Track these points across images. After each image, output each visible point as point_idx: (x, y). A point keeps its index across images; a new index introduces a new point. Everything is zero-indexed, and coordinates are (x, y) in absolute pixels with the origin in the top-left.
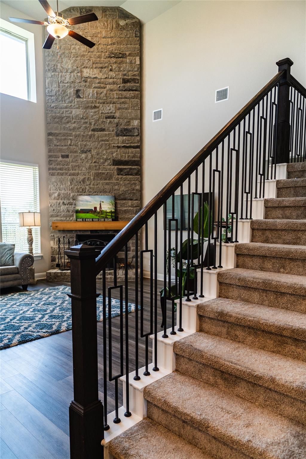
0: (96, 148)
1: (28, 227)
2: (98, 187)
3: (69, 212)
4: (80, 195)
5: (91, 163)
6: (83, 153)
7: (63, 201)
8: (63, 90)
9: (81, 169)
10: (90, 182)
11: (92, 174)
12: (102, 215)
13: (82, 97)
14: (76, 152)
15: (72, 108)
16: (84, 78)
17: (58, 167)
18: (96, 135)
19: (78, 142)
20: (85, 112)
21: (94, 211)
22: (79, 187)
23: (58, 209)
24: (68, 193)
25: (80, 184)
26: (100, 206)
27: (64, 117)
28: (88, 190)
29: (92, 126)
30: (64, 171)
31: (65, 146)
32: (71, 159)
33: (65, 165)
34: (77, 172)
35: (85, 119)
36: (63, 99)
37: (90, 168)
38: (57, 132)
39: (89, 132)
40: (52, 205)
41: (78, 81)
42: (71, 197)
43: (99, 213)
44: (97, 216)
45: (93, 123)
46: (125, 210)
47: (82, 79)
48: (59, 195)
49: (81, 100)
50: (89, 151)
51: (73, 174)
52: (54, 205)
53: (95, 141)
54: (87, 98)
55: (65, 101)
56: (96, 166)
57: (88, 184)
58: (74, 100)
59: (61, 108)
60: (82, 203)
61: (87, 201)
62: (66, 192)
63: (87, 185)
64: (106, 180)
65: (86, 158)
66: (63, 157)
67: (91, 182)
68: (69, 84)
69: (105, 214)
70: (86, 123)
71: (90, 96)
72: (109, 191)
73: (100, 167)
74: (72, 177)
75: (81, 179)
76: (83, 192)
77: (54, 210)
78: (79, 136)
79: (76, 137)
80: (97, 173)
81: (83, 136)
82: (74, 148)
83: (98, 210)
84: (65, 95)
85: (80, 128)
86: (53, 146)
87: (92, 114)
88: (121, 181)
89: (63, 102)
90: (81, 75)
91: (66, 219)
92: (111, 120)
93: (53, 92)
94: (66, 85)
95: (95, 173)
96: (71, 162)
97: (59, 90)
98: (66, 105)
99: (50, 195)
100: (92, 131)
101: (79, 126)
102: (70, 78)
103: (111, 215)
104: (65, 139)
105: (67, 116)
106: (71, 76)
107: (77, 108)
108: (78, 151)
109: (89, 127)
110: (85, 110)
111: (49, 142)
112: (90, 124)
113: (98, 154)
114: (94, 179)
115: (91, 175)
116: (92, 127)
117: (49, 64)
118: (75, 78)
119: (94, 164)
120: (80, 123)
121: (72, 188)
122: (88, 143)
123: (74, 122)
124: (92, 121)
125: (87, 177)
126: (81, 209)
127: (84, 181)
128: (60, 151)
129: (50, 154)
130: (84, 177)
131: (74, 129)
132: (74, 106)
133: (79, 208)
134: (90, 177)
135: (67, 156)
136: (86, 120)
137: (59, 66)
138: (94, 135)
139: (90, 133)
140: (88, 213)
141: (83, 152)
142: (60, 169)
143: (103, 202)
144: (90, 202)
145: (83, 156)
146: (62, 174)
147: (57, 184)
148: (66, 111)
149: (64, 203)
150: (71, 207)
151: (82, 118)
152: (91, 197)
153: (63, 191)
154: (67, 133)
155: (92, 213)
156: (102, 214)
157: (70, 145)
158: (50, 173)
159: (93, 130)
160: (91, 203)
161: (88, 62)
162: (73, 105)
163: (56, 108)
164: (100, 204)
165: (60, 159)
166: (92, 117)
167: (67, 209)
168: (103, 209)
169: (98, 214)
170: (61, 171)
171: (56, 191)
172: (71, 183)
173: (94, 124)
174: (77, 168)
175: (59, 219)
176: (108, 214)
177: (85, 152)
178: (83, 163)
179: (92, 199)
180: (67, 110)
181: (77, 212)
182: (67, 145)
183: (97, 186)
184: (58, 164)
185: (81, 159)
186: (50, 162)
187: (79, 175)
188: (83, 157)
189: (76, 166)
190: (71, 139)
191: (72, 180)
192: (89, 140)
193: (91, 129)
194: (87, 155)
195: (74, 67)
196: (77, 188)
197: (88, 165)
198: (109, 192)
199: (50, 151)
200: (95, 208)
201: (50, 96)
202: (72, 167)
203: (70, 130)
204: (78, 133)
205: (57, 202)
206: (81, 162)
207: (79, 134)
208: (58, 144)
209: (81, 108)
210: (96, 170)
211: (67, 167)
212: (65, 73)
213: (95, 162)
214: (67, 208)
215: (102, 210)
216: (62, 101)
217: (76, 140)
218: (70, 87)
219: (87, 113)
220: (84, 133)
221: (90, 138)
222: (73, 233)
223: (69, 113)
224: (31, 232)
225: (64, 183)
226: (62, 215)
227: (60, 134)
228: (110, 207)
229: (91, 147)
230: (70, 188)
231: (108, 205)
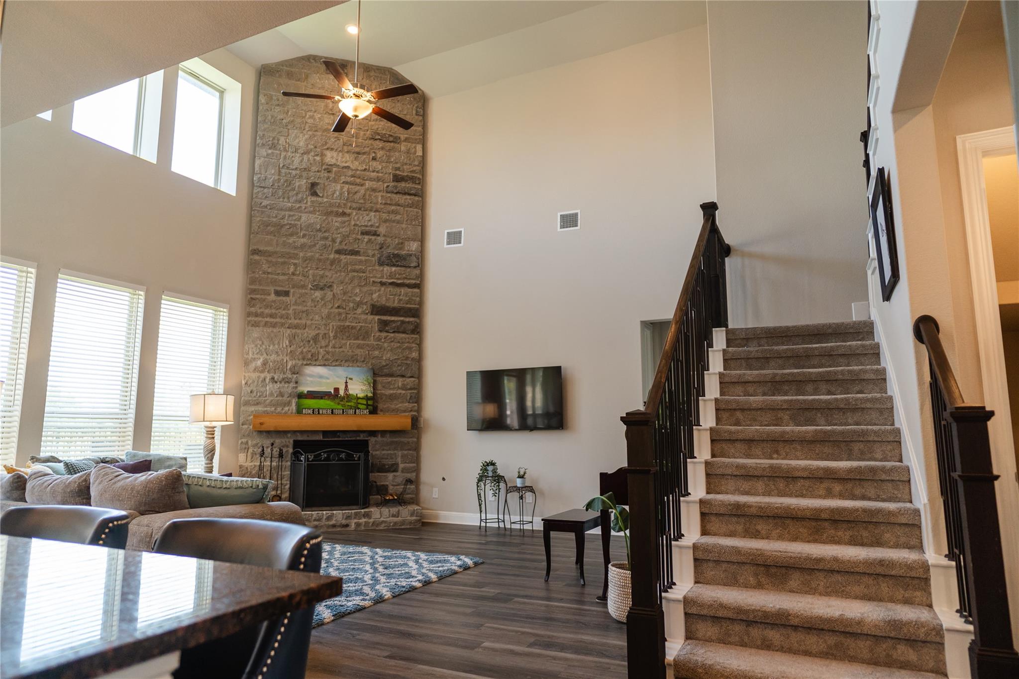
0: (342, 283)
1: (208, 424)
2: (343, 351)
3: (283, 396)
4: (307, 365)
5: (332, 307)
6: (316, 290)
7: (272, 374)
8: (286, 181)
9: (311, 318)
10: (327, 341)
11: (331, 327)
12: (349, 404)
13: (321, 195)
14: (303, 287)
15: (301, 212)
16: (327, 165)
17: (267, 311)
18: (343, 261)
19: (309, 270)
20: (324, 220)
21: (334, 395)
22: (305, 350)
23: (262, 389)
24: (283, 360)
25: (308, 344)
26: (346, 386)
27: (285, 225)
28: (323, 357)
29: (337, 244)
30: (278, 320)
31: (284, 274)
32: (294, 299)
33: (280, 308)
34: (303, 322)
35: (325, 232)
36: (286, 195)
37: (328, 316)
38: (269, 248)
39: (330, 254)
40: (249, 383)
41: (314, 168)
42: (288, 367)
43: (342, 399)
44: (339, 404)
45: (338, 240)
46: (391, 395)
47: (322, 166)
48: (265, 364)
49: (320, 199)
50: (328, 287)
51: (296, 327)
52: (254, 382)
53: (340, 271)
54: (330, 197)
55: (288, 198)
56: (340, 314)
57: (323, 345)
58: (306, 198)
59: (281, 210)
60: (311, 379)
61: (321, 377)
62: (279, 359)
63: (321, 348)
64: (357, 339)
65: (322, 299)
66: (277, 293)
67: (329, 342)
68: (298, 172)
69: (355, 401)
70: (326, 238)
71: (335, 195)
72: (363, 359)
73: (348, 315)
74: (294, 331)
75: (310, 336)
76: (313, 360)
77: (251, 392)
78: (311, 259)
79: (306, 260)
80: (341, 326)
81: (320, 260)
82: (301, 280)
83: (342, 393)
84: (289, 188)
85: (315, 245)
86: (260, 273)
87: (337, 224)
88: (385, 342)
89: (286, 200)
90: (322, 160)
91: (275, 409)
92: (371, 237)
93: (267, 180)
94: (294, 172)
95: (339, 327)
96: (293, 305)
97: (279, 180)
98: (290, 205)
99: (246, 363)
100: (335, 253)
101: (313, 243)
102: (301, 161)
103: (365, 403)
104: (284, 263)
105: (290, 224)
106: (303, 159)
107: (310, 212)
108: (308, 286)
109: (331, 247)
110: (325, 217)
111: (251, 266)
112: (334, 241)
113: (345, 293)
114: (335, 337)
115: (329, 330)
116: (337, 246)
117: (264, 135)
118: (311, 164)
119: (337, 311)
120: (314, 238)
121: (291, 352)
122: (327, 273)
123: (304, 236)
124: (336, 236)
125: (322, 332)
126: (308, 391)
127: (315, 339)
128: (274, 282)
129: (253, 287)
130: (317, 332)
131: (303, 246)
132: (305, 208)
133: (305, 389)
134: (328, 333)
135: (287, 294)
136: (326, 234)
137: (282, 140)
138: (340, 261)
139: (332, 256)
140: (322, 398)
141: (317, 287)
142: (271, 316)
143: (351, 379)
144: (328, 378)
145: (318, 294)
146: (274, 325)
147: (263, 343)
148: (290, 216)
149: (273, 378)
150: (288, 387)
151: (320, 230)
152: (329, 370)
153: (273, 357)
154: (288, 253)
155: (329, 399)
156: (348, 401)
157: (293, 274)
158: (249, 322)
159: (338, 252)
160: (328, 381)
161: (336, 141)
162: (303, 206)
163: (270, 209)
164: (346, 383)
165: (273, 297)
166: (337, 229)
167: (280, 391)
168: (351, 392)
169: (342, 401)
170: (272, 320)
171: (259, 356)
172: (290, 342)
173: (341, 242)
174: (304, 315)
175: (260, 409)
176: (360, 401)
177: (322, 289)
178: (315, 307)
179: (331, 373)
180: (292, 213)
181: (301, 396)
182: (289, 274)
183: (341, 350)
184: (267, 307)
185: (312, 300)
186: (251, 302)
187: (307, 329)
188: (316, 297)
189: (303, 312)
190: (295, 264)
191: (293, 337)
192: (330, 267)
193: (334, 250)
194: (325, 294)
195: (309, 145)
196: (302, 352)
197: (325, 311)
198: (363, 361)
199: (252, 281)
200: (337, 390)
201: (261, 187)
202: (295, 313)
203: (296, 248)
204: (309, 254)
205: (259, 377)
206: (313, 305)
207: (312, 256)
208: (270, 270)
209: (317, 213)
210: (339, 320)
211: (284, 312)
212: (293, 152)
213: (339, 307)
214: (279, 388)
215: (350, 394)
216: (284, 198)
217: (304, 265)
218: (301, 177)
219: (328, 223)
220: (321, 255)
221: (332, 265)
222: (288, 438)
223: (294, 218)
224: (213, 434)
225: (276, 342)
226: (268, 401)
227: (276, 253)
228: (364, 388)
229: (331, 280)
230: (289, 352)
231: (361, 384)
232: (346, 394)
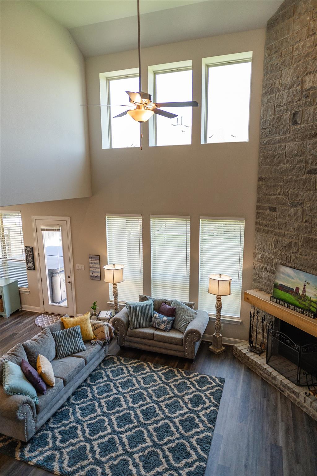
0: (310, 200)
2: (307, 259)
3: (271, 282)
4: (283, 265)
5: (301, 222)
6: (292, 206)
7: (266, 266)
8: (278, 117)
9: (287, 229)
10: (297, 249)
11: (300, 238)
12: (304, 303)
13: (299, 122)
14: (284, 204)
15: (286, 142)
16: (306, 91)
17: (264, 222)
18: (312, 180)
19: (289, 190)
20: (301, 145)
21: (295, 292)
22: (283, 253)
23: (261, 274)
24: (271, 257)
25: (285, 249)
26: (304, 288)
27: (276, 155)
28: (293, 261)
29: (309, 165)
30: (269, 229)
31: (274, 195)
32: (278, 214)
33: (271, 220)
34: (283, 231)
35: (301, 155)
36: (278, 130)
37: (298, 229)
38: (267, 176)
39: (304, 175)
40: (256, 268)
41: (297, 99)
42: (274, 263)
43: (300, 297)
44: (297, 300)
45: (310, 162)
47: (302, 93)
48: (262, 258)
49: (298, 127)
50: (300, 205)
51: (279, 235)
52: (257, 268)
53: (310, 190)
54: (306, 122)
55: (279, 132)
56: (306, 228)
57: (294, 251)
58: (290, 128)
59: (274, 143)
60: (283, 276)
61: (289, 276)
62: (269, 256)
63: (293, 253)
65: (294, 215)
66: (271, 209)
67: (298, 250)
68: (285, 107)
69: (309, 302)
70: (301, 161)
71: (310, 119)
73: (313, 229)
74: (278, 238)
75: (286, 243)
76: (288, 262)
77: (256, 274)
78: (290, 181)
79: (287, 183)
80: (307, 237)
81: (296, 181)
82: (284, 199)
83: (301, 292)
84: (279, 124)
85: (293, 169)
86: (262, 194)
87: (309, 147)
89: (277, 135)
90: (302, 88)
91: (267, 289)
93: (267, 122)
94: (282, 108)
95: (305, 238)
96: (278, 218)
97: (273, 118)
98: (279, 138)
99: (255, 256)
100: (307, 173)
101: (292, 167)
102: (288, 96)
103: (316, 307)
104: (275, 186)
105: (279, 154)
106: (289, 93)
107: (292, 140)
108: (287, 203)
109: (305, 168)
110: (301, 142)
111: (259, 188)
112: (307, 162)
113: (311, 210)
114: (302, 246)
115: (299, 239)
116: (309, 168)
117: (266, 85)
118: (294, 96)
119: (304, 224)
120: (294, 163)
121: (275, 253)
122: (301, 193)
123: (287, 162)
124: (309, 157)
125: (294, 241)
126: (280, 284)
127: (289, 246)
128: (268, 201)
129: (259, 204)
130: (290, 241)
131: (286, 170)
132: (289, 138)
133: (279, 282)
134: (298, 242)
135: (274, 209)
136: (302, 158)
137: (277, 82)
138: (310, 179)
139: (304, 177)
140: (287, 292)
141: (293, 205)
142: (266, 225)
143: (308, 284)
144: (293, 278)
145: (292, 210)
146: (267, 232)
147: (262, 244)
148: (280, 147)
149: (266, 268)
150: (273, 276)
151: (297, 155)
152: (295, 272)
153: (266, 254)
154: (278, 178)
155: (291, 294)
156: (304, 301)
157: (279, 194)
158: (256, 228)
159: (310, 172)
160: (293, 280)
161: (313, 62)
162: (288, 136)
163: (268, 145)
164: (305, 285)
165: (268, 212)
166: (310, 151)
167: (269, 278)
168: (307, 294)
169: (300, 299)
170: (267, 228)
171: (260, 252)
172: (275, 245)
173: (312, 163)
174: (284, 227)
175: (260, 286)
176: (312, 303)
177: (296, 206)
178: (291, 221)
179: (296, 275)
180: (280, 145)
181: (276, 286)
182: (276, 194)
183: (306, 257)
184: (264, 219)
185: (289, 215)
186: (258, 215)
187: (285, 238)
188: (291, 213)
189: (283, 224)
190: (281, 186)
191: (277, 242)
192: (302, 187)
193: (306, 171)
194: (298, 210)
195: (294, 78)
196: (281, 254)
197: (296, 225)
199: (258, 201)
200: (298, 289)
201: (264, 129)
202: (278, 225)
203: (281, 173)
204: (290, 177)
205: (260, 266)
206: (289, 219)
207: (291, 179)
208: (267, 192)
209: (297, 140)
210: (306, 233)
211: (273, 223)
212: (283, 90)
213: (306, 221)
214: (268, 276)
215: (306, 296)
216: (276, 133)
217: (286, 187)
218: (287, 110)
219: (304, 146)
220: (297, 177)
221: (304, 185)
223: (281, 148)
224: (220, 299)
225: (268, 244)
226: (264, 282)
227: (270, 178)
228: (316, 294)
229: (303, 198)
230: (274, 252)
231: (315, 290)
232: (303, 295)
